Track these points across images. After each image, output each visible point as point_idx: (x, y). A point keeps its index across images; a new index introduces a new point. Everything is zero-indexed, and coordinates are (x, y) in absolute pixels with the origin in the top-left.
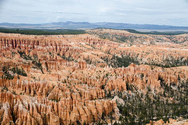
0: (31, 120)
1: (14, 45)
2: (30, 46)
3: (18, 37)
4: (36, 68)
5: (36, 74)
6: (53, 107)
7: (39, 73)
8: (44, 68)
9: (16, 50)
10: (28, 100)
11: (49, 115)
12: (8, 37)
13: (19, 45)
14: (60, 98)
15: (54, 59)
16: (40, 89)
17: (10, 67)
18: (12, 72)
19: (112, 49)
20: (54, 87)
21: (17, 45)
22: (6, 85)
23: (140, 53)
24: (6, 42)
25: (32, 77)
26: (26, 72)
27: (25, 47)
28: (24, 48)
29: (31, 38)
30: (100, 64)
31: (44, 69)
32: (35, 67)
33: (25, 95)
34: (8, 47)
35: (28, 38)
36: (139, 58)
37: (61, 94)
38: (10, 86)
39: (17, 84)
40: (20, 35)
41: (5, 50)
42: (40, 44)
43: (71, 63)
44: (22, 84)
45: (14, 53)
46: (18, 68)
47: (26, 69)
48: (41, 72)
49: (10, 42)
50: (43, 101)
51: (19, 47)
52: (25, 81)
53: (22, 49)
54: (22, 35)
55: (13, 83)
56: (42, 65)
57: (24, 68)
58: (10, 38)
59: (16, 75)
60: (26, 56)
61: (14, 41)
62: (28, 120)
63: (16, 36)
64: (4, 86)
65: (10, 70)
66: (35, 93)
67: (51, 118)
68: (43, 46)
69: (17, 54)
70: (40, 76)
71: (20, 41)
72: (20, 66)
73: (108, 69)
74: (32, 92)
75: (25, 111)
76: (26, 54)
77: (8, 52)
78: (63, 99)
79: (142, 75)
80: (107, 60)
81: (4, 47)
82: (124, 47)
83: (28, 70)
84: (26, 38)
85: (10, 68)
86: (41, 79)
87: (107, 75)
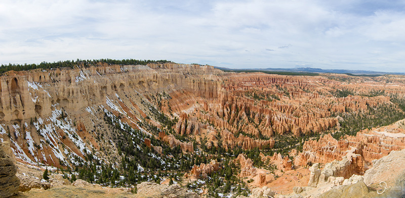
2: (283, 82)
3: (276, 76)
5: (286, 99)
6: (296, 121)
9: (274, 84)
10: (280, 115)
11: (293, 125)
14: (300, 116)
15: (297, 90)
16: (287, 109)
17: (271, 94)
18: (272, 97)
19: (336, 85)
20: (296, 109)
21: (275, 81)
22: (268, 104)
23: (355, 89)
24: (269, 79)
25: (283, 101)
26: (279, 98)
27: (279, 82)
29: (284, 77)
30: (328, 95)
31: (291, 97)
32: (285, 95)
33: (278, 112)
36: (354, 91)
38: (270, 105)
39: (274, 104)
41: (268, 84)
43: (308, 94)
44: (277, 105)
45: (273, 86)
46: (275, 95)
48: (289, 98)
49: (271, 79)
50: (289, 117)
52: (279, 103)
53: (278, 84)
55: (272, 104)
56: (290, 94)
57: (278, 95)
59: (274, 99)
60: (280, 88)
61: (273, 78)
62: (280, 126)
65: (270, 96)
66: (284, 111)
67: (294, 127)
68: (291, 82)
70: (288, 101)
71: (277, 79)
73: (333, 98)
74: (283, 110)
75: (278, 121)
76: (280, 86)
77: (270, 85)
78: (302, 116)
79: (356, 102)
80: (333, 93)
81: (268, 82)
82: (344, 84)
83: (281, 97)
86: (289, 103)
87: (333, 102)
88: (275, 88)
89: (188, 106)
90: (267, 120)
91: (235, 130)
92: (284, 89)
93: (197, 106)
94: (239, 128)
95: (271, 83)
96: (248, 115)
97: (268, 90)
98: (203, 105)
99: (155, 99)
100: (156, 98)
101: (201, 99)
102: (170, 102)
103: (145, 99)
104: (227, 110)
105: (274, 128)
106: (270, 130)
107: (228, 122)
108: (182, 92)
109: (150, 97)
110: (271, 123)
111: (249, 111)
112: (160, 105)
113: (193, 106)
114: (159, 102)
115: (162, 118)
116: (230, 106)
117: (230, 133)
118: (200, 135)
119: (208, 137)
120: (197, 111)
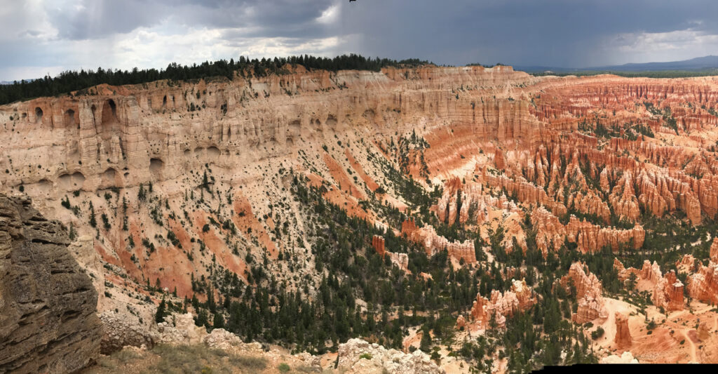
0: (659, 199)
5: (667, 135)
10: (652, 168)
14: (702, 174)
15: (696, 113)
16: (672, 157)
17: (633, 124)
18: (635, 130)
20: (693, 156)
22: (628, 147)
25: (661, 139)
26: (653, 131)
31: (680, 129)
33: (651, 164)
37: (705, 168)
38: (632, 149)
44: (648, 148)
46: (642, 125)
50: (677, 175)
55: (636, 146)
57: (651, 126)
59: (640, 135)
62: (656, 198)
64: (625, 148)
65: (633, 128)
66: (664, 162)
67: (688, 200)
72: (645, 123)
74: (661, 159)
83: (656, 130)
85: (632, 126)
88: (641, 110)
89: (463, 160)
90: (628, 182)
91: (562, 207)
92: (663, 112)
93: (481, 159)
94: (570, 201)
95: (635, 99)
96: (586, 171)
97: (627, 114)
98: (493, 156)
99: (396, 149)
100: (398, 147)
101: (490, 144)
102: (427, 155)
103: (374, 150)
104: (543, 163)
105: (644, 200)
106: (634, 205)
107: (545, 189)
108: (449, 131)
109: (385, 146)
110: (637, 189)
111: (588, 165)
112: (405, 162)
113: (473, 159)
114: (403, 156)
115: (410, 191)
116: (549, 155)
117: (550, 215)
118: (488, 224)
119: (506, 225)
120: (480, 169)
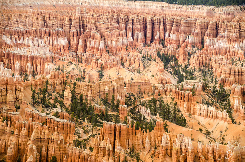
1: (149, 35)
2: (191, 39)
3: (160, 11)
4: (213, 104)
7: (222, 122)
8: (235, 107)
9: (152, 51)
12: (134, 10)
13: (162, 35)
17: (143, 97)
18: (149, 109)
21: (157, 37)
22: (135, 144)
24: (130, 26)
25: (201, 130)
26: (183, 113)
27: (176, 41)
28: (174, 46)
29: (196, 14)
32: (210, 102)
34: (132, 40)
35: (189, 14)
38: (144, 148)
39: (163, 144)
40: (165, 4)
41: (127, 47)
42: (221, 34)
45: (147, 58)
46: (162, 101)
47: (185, 106)
48: (228, 118)
49: (139, 26)
51: (162, 41)
52: (183, 138)
53: (168, 46)
54: (171, 5)
55: (153, 143)
56: (230, 98)
57: (179, 102)
58: (139, 15)
60: (179, 66)
61: (148, 22)
63: (154, 8)
64: (131, 146)
65: (143, 105)
68: (230, 41)
69: (155, 60)
70: (225, 129)
71: (164, 23)
72: (168, 96)
76: (180, 61)
77: (134, 53)
81: (124, 40)
83: (189, 110)
84: (182, 15)
85: (142, 100)
